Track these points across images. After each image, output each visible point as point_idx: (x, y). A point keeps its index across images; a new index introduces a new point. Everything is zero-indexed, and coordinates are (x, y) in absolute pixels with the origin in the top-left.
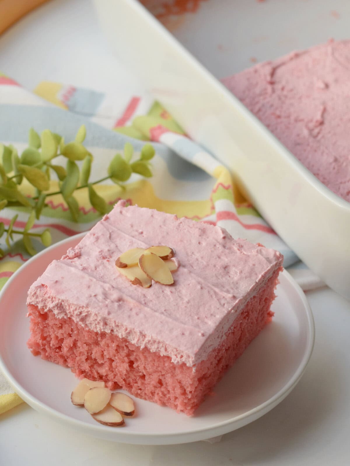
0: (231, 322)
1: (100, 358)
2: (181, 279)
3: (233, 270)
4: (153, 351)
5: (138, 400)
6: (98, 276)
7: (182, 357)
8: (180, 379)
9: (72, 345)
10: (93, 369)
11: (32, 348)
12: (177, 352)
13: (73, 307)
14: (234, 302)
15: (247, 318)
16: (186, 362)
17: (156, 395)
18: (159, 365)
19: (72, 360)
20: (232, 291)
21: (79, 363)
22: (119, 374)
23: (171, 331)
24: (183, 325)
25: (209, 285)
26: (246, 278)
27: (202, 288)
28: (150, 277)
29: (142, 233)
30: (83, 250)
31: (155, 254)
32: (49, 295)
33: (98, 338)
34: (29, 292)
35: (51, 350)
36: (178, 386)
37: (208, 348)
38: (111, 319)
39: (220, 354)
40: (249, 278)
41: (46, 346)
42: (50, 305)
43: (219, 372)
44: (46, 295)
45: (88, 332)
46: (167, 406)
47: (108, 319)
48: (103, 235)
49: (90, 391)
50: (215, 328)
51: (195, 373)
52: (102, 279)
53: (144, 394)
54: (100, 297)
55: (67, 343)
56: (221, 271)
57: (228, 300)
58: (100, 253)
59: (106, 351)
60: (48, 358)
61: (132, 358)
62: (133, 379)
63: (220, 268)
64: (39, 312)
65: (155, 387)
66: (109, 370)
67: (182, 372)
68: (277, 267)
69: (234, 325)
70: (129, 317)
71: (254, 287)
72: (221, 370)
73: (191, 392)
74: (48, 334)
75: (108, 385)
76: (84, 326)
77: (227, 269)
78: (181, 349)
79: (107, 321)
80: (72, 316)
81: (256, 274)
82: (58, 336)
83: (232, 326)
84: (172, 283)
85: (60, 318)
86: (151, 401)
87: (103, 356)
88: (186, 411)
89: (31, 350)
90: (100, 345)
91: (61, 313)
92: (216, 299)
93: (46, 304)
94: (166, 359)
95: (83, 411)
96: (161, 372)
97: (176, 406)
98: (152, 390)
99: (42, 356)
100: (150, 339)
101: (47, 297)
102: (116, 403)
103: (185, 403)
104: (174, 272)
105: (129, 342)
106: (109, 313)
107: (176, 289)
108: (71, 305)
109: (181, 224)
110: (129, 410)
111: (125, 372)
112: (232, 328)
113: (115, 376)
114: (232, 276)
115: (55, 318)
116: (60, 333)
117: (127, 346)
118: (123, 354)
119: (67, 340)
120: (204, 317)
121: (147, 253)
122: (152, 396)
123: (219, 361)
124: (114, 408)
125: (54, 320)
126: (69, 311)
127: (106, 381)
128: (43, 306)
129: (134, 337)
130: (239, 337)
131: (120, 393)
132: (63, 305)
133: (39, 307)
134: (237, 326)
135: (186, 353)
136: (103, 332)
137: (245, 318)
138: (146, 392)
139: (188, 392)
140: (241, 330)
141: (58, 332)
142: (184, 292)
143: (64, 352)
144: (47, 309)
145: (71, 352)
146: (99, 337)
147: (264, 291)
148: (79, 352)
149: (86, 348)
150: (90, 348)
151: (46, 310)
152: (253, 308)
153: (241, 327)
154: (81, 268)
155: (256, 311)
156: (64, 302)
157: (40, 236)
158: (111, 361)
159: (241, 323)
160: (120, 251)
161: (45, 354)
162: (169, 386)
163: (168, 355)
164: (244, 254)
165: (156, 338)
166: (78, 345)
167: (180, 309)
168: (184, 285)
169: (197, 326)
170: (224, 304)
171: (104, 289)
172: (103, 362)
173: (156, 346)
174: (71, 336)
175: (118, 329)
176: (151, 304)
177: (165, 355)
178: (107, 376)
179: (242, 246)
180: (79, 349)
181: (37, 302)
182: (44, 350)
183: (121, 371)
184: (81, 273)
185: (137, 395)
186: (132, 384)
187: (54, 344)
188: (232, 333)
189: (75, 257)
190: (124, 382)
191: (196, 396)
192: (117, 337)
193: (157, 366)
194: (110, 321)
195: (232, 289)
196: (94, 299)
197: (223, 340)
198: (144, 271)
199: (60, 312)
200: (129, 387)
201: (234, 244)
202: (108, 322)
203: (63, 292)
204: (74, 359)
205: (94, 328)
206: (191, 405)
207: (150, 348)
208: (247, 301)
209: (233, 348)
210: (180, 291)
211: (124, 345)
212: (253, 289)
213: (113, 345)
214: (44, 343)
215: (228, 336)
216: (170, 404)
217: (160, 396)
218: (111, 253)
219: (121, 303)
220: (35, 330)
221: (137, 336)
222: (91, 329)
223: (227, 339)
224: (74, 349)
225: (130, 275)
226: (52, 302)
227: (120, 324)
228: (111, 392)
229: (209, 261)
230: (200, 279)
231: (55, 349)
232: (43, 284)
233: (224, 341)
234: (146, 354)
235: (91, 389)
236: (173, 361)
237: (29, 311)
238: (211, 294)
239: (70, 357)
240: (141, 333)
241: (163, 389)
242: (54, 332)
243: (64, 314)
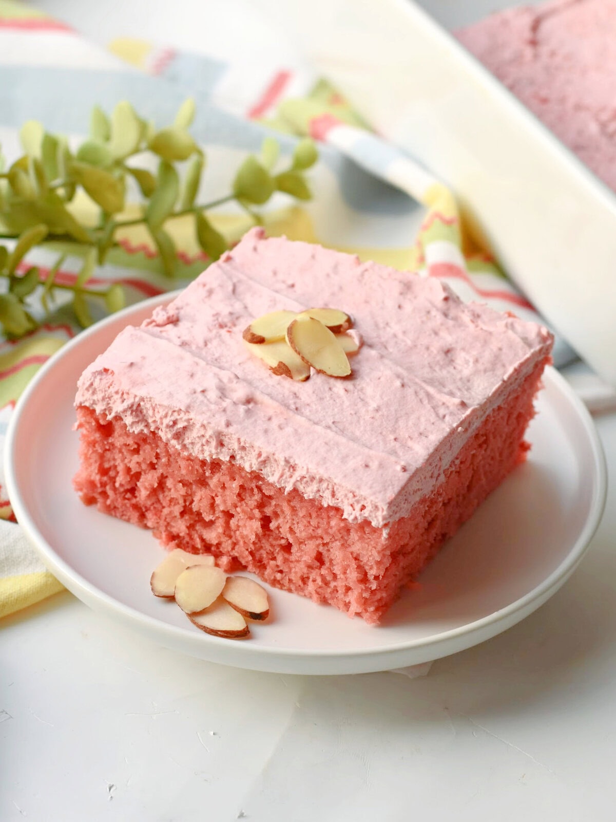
0: (456, 450)
1: (208, 511)
2: (364, 369)
3: (461, 357)
4: (309, 496)
5: (276, 592)
6: (209, 358)
7: (363, 508)
8: (358, 553)
9: (156, 485)
10: (193, 532)
11: (81, 490)
12: (354, 500)
13: (161, 411)
14: (463, 414)
15: (485, 446)
16: (370, 519)
17: (310, 583)
18: (318, 526)
19: (156, 514)
20: (459, 394)
21: (168, 520)
22: (241, 543)
23: (344, 459)
24: (367, 450)
25: (417, 380)
26: (485, 371)
27: (403, 386)
28: (307, 362)
29: (293, 286)
30: (182, 313)
31: (318, 321)
32: (116, 389)
33: (206, 471)
34: (79, 383)
35: (116, 494)
36: (354, 565)
37: (413, 494)
38: (231, 434)
39: (432, 510)
40: (491, 373)
41: (108, 488)
42: (118, 407)
43: (429, 544)
44: (111, 387)
45: (187, 460)
46: (330, 604)
47: (225, 435)
48: (221, 286)
49: (187, 571)
50: (426, 457)
51: (386, 539)
52: (216, 362)
53: (288, 581)
54: (213, 395)
55: (148, 480)
56: (438, 358)
57: (451, 408)
58: (215, 318)
59: (220, 497)
60: (110, 510)
61: (268, 511)
62: (269, 552)
63: (438, 352)
64: (97, 421)
65: (310, 567)
66: (224, 534)
67: (361, 538)
68: (542, 356)
69: (460, 457)
70: (266, 431)
71: (499, 388)
72: (433, 542)
73: (376, 578)
74: (112, 463)
75: (220, 562)
76: (180, 448)
77: (449, 355)
78: (362, 493)
79: (223, 438)
80: (158, 428)
81: (504, 366)
82: (131, 467)
83: (457, 458)
84: (349, 374)
85: (136, 433)
86: (301, 593)
87: (213, 506)
88: (366, 615)
89: (81, 494)
90: (209, 486)
91: (138, 422)
92: (428, 407)
93: (110, 405)
94: (332, 513)
95: (173, 609)
96: (322, 538)
97: (347, 605)
98: (304, 574)
99: (99, 505)
100: (304, 473)
101: (113, 392)
102: (234, 596)
103: (366, 599)
104: (351, 355)
105: (263, 479)
106: (228, 424)
107: (354, 385)
108: (158, 407)
109: (366, 273)
110: (258, 608)
111: (253, 538)
112: (457, 462)
113: (235, 544)
114: (459, 368)
115: (126, 433)
116: (133, 462)
117: (259, 488)
118: (252, 502)
119: (147, 475)
120: (407, 436)
121: (302, 317)
122: (302, 585)
123: (431, 524)
124: (230, 603)
125: (125, 437)
126: (153, 419)
127: (217, 556)
128: (105, 410)
129: (273, 469)
130: (467, 483)
131: (242, 577)
132: (143, 408)
133: (98, 412)
134: (466, 459)
135: (372, 501)
136: (214, 459)
137: (480, 446)
138: (293, 576)
139: (371, 578)
140: (473, 470)
141: (131, 460)
142: (369, 391)
143: (140, 499)
144: (113, 414)
145: (153, 499)
146: (207, 469)
147: (517, 398)
148: (168, 498)
149: (182, 491)
150: (189, 490)
151: (109, 418)
152: (495, 429)
153: (472, 463)
154: (178, 342)
155: (501, 436)
156: (144, 401)
157: (103, 295)
158: (229, 515)
159: (474, 455)
160: (251, 316)
161: (105, 503)
162: (335, 565)
163: (337, 504)
164: (482, 329)
165: (315, 471)
166: (167, 485)
167: (362, 422)
168: (371, 380)
169: (394, 452)
170: (444, 417)
171: (220, 380)
172: (213, 519)
173: (314, 486)
174: (155, 469)
175: (243, 455)
176: (308, 410)
177: (331, 504)
178: (218, 545)
179: (479, 316)
180: (170, 493)
181: (94, 401)
182: (104, 494)
183: (247, 536)
184: (179, 351)
185: (275, 582)
186: (265, 561)
187: (123, 483)
188: (456, 472)
189: (168, 324)
190: (250, 558)
191: (385, 587)
192: (241, 469)
193: (315, 527)
194: (229, 438)
195: (459, 389)
196: (200, 397)
197: (438, 484)
198: (296, 351)
199: (137, 420)
200: (259, 567)
201: (463, 311)
202: (226, 441)
203: (143, 384)
204: (158, 513)
205: (198, 452)
206: (376, 604)
207: (303, 491)
208: (487, 413)
209: (457, 502)
210: (362, 390)
211: (253, 485)
212: (498, 393)
213: (234, 486)
214: (104, 482)
215: (449, 477)
216: (335, 600)
217: (318, 584)
218: (235, 318)
219: (251, 406)
220: (88, 456)
221: (280, 467)
222: (193, 454)
223: (446, 482)
224: (160, 492)
225: (269, 356)
226: (123, 401)
227: (247, 445)
228: (225, 576)
229: (418, 338)
230: (400, 370)
231: (124, 494)
232: (107, 367)
233: (441, 486)
234: (295, 503)
235: (188, 568)
236: (345, 516)
237: (79, 418)
238: (421, 396)
239: (152, 508)
240: (287, 461)
241: (324, 571)
242: (123, 460)
243: (143, 424)
